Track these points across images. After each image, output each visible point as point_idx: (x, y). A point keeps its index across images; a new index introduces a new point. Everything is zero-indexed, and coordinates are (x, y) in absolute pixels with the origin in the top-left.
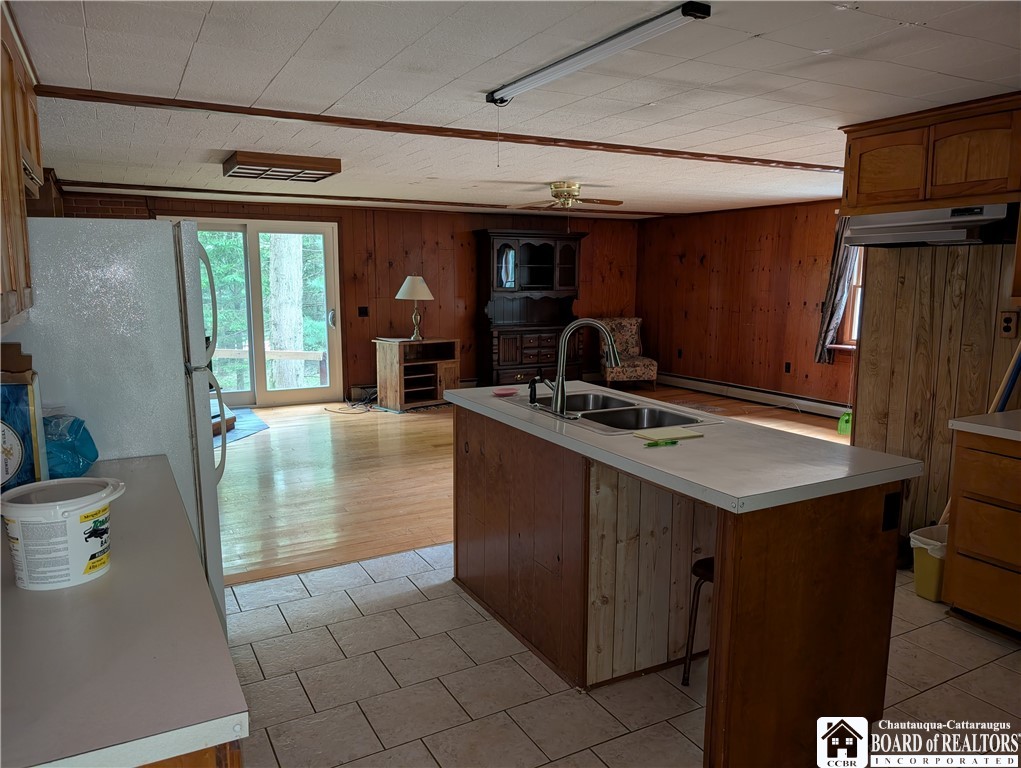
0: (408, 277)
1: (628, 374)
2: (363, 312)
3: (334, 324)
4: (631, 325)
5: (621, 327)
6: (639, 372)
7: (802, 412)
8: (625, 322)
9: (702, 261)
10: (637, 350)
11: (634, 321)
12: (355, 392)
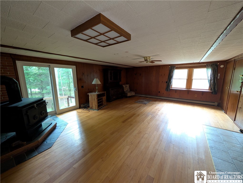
0: (95, 79)
1: (131, 95)
2: (82, 87)
3: (76, 90)
4: (128, 86)
5: (126, 86)
6: (132, 94)
7: (164, 99)
8: (127, 85)
9: (140, 75)
10: (129, 90)
11: (128, 85)
12: (82, 106)
